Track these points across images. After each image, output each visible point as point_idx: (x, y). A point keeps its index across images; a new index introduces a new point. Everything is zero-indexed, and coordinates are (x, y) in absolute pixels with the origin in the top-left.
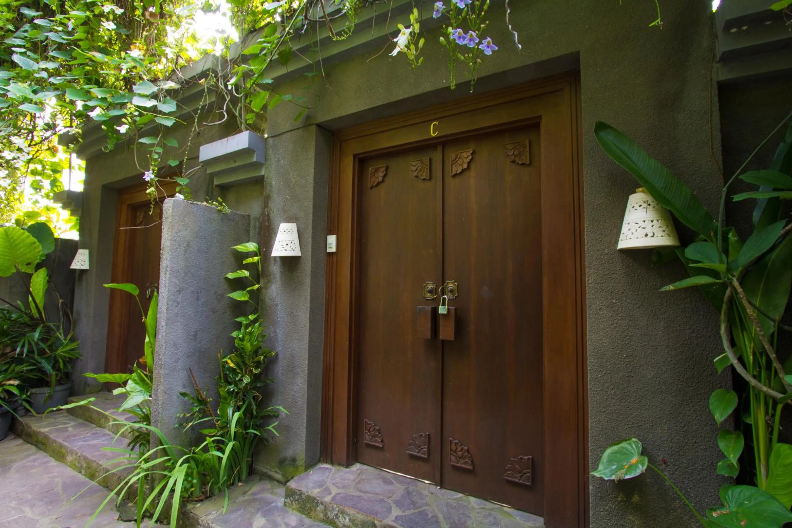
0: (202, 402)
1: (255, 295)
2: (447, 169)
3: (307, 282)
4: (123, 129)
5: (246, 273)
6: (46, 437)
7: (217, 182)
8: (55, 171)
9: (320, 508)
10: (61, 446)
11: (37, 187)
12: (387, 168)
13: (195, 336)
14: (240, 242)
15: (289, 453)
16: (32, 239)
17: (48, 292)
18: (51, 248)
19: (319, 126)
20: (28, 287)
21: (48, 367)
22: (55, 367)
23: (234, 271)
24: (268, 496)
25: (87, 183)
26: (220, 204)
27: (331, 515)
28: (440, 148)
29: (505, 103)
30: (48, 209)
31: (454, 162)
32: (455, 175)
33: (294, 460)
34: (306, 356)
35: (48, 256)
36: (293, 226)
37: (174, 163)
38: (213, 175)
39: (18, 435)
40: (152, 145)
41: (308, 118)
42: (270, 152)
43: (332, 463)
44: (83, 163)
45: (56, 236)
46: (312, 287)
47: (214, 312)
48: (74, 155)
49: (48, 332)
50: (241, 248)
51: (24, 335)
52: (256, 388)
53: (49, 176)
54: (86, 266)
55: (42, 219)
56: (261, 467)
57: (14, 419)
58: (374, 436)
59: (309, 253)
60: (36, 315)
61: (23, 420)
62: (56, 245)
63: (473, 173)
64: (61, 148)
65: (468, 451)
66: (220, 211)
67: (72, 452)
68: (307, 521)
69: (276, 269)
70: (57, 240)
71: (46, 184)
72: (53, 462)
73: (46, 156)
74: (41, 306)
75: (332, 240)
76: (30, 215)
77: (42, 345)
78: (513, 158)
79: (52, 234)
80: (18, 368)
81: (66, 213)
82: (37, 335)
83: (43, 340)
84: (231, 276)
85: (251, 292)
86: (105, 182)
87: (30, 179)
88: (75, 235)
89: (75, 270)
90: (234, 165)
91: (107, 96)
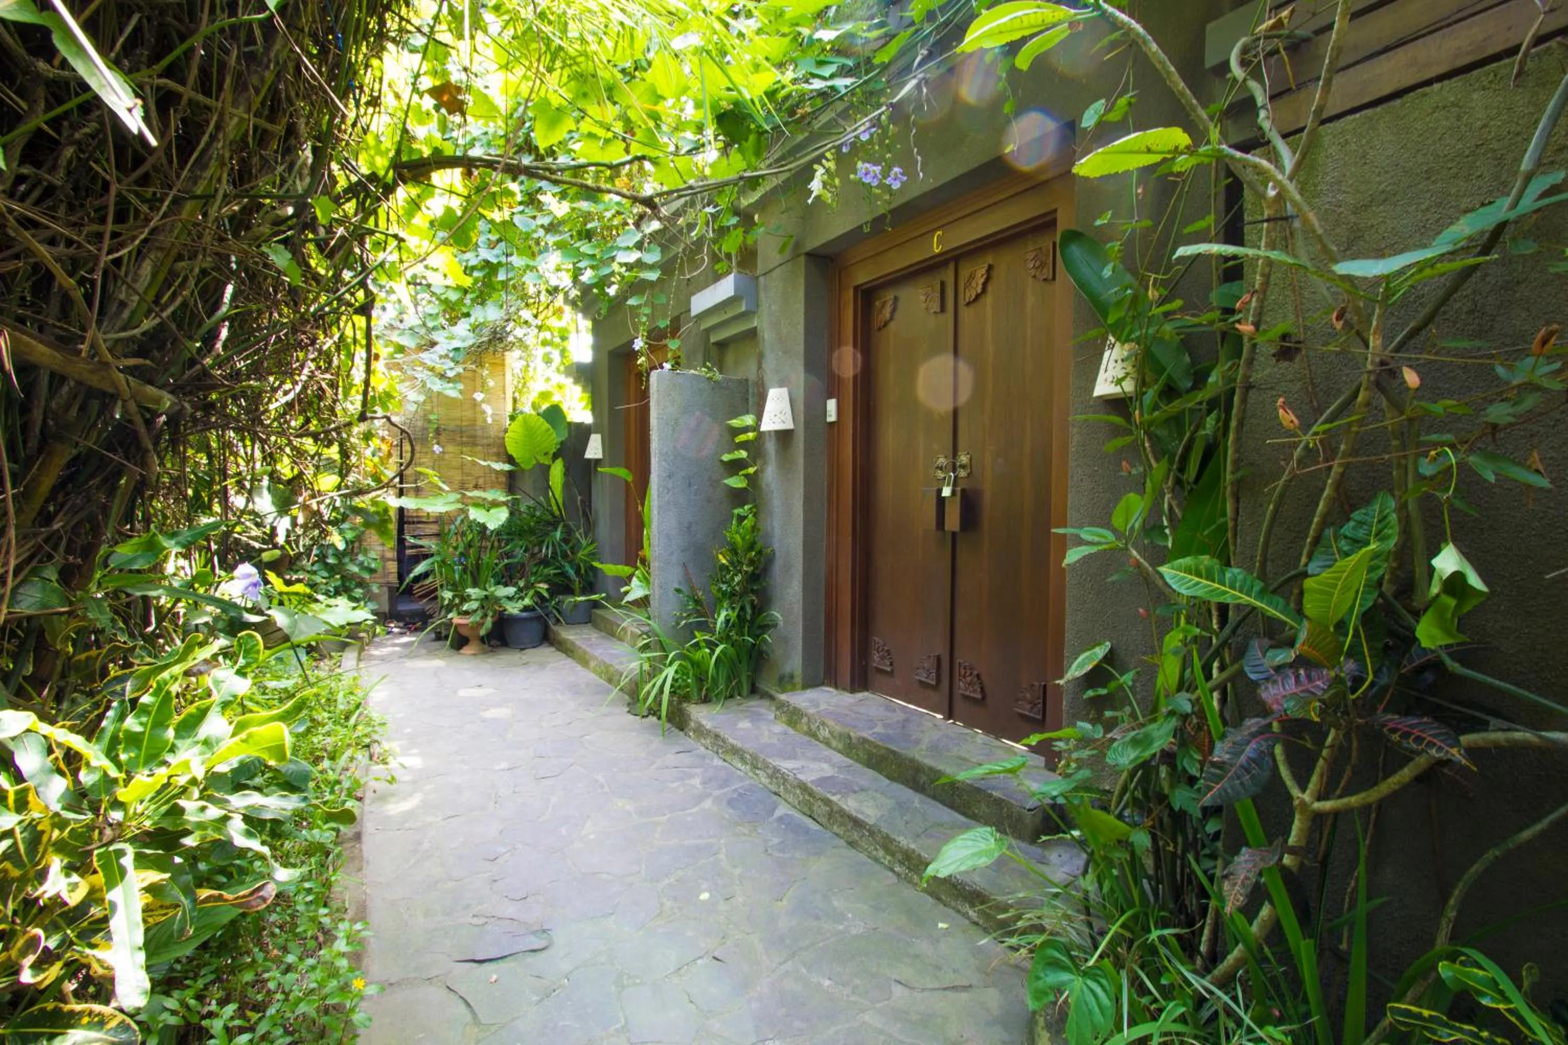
0: (697, 602)
1: (752, 480)
2: (961, 296)
3: (801, 461)
4: (612, 291)
5: (743, 454)
6: (573, 644)
7: (713, 339)
8: (563, 338)
9: (805, 720)
10: (585, 653)
11: (548, 361)
12: (896, 299)
13: (689, 528)
14: (736, 415)
15: (787, 669)
16: (546, 425)
17: (566, 486)
18: (564, 435)
19: (809, 254)
20: (548, 481)
21: (571, 572)
22: (578, 572)
23: (730, 452)
24: (763, 711)
25: (596, 348)
26: (710, 369)
27: (813, 727)
28: (952, 266)
29: (1026, 190)
30: (560, 387)
31: (968, 285)
32: (968, 304)
33: (792, 677)
34: (800, 553)
35: (562, 443)
36: (784, 392)
37: (663, 323)
38: (708, 331)
39: (551, 644)
40: (639, 306)
41: (797, 245)
42: (762, 295)
43: (836, 687)
44: (589, 324)
45: (569, 419)
46: (805, 468)
47: (709, 501)
48: (580, 315)
49: (568, 532)
50: (736, 423)
51: (547, 534)
52: (753, 591)
53: (557, 346)
54: (599, 456)
55: (555, 399)
56: (763, 686)
57: (546, 628)
58: (882, 658)
59: (802, 426)
60: (557, 513)
61: (555, 628)
62: (570, 431)
63: (989, 299)
64: (568, 309)
65: (978, 676)
66: (710, 379)
67: (595, 658)
68: (791, 731)
69: (771, 447)
70: (570, 424)
71: (556, 355)
72: (579, 668)
73: (554, 322)
74: (560, 501)
75: (832, 405)
76: (545, 395)
77: (565, 547)
78: (1033, 272)
79: (564, 418)
80: (546, 571)
81: (578, 389)
82: (558, 535)
83: (566, 541)
84: (726, 457)
85: (747, 476)
86: (611, 347)
87: (541, 351)
88: (587, 418)
89: (589, 460)
90: (725, 317)
91: (597, 251)
